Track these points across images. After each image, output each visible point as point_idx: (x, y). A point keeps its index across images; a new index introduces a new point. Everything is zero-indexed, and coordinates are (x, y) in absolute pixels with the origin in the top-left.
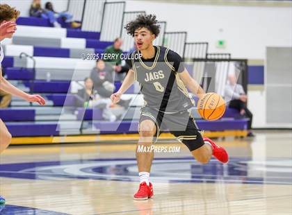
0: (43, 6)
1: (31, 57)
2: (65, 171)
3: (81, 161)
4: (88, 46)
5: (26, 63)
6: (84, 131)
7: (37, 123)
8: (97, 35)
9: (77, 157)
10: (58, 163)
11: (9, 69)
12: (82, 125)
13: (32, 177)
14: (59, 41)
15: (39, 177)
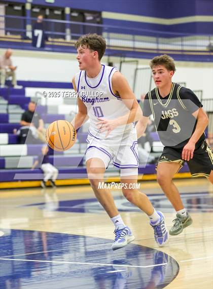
13: (82, 211)
15: (90, 211)
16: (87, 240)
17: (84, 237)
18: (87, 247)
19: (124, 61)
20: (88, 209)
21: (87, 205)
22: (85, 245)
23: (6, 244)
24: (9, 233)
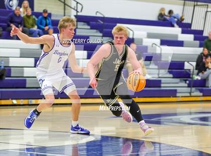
0: (167, 13)
1: (159, 46)
2: (181, 119)
3: (190, 113)
4: (195, 39)
5: (155, 49)
6: (193, 94)
7: (162, 88)
8: (201, 32)
9: (188, 110)
10: (175, 114)
11: (144, 53)
12: (191, 90)
13: (158, 123)
14: (177, 36)
15: (165, 123)
16: (162, 145)
17: (160, 144)
18: (162, 152)
19: (197, 5)
20: (163, 122)
21: (162, 119)
22: (160, 150)
23: (96, 147)
24: (99, 138)
